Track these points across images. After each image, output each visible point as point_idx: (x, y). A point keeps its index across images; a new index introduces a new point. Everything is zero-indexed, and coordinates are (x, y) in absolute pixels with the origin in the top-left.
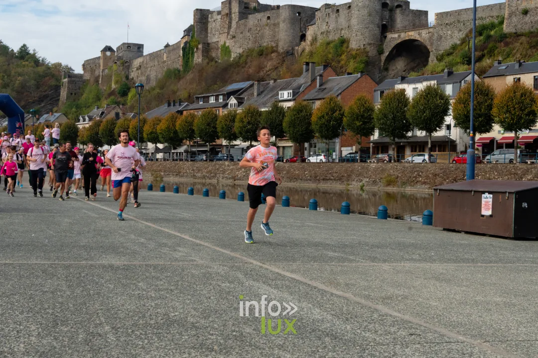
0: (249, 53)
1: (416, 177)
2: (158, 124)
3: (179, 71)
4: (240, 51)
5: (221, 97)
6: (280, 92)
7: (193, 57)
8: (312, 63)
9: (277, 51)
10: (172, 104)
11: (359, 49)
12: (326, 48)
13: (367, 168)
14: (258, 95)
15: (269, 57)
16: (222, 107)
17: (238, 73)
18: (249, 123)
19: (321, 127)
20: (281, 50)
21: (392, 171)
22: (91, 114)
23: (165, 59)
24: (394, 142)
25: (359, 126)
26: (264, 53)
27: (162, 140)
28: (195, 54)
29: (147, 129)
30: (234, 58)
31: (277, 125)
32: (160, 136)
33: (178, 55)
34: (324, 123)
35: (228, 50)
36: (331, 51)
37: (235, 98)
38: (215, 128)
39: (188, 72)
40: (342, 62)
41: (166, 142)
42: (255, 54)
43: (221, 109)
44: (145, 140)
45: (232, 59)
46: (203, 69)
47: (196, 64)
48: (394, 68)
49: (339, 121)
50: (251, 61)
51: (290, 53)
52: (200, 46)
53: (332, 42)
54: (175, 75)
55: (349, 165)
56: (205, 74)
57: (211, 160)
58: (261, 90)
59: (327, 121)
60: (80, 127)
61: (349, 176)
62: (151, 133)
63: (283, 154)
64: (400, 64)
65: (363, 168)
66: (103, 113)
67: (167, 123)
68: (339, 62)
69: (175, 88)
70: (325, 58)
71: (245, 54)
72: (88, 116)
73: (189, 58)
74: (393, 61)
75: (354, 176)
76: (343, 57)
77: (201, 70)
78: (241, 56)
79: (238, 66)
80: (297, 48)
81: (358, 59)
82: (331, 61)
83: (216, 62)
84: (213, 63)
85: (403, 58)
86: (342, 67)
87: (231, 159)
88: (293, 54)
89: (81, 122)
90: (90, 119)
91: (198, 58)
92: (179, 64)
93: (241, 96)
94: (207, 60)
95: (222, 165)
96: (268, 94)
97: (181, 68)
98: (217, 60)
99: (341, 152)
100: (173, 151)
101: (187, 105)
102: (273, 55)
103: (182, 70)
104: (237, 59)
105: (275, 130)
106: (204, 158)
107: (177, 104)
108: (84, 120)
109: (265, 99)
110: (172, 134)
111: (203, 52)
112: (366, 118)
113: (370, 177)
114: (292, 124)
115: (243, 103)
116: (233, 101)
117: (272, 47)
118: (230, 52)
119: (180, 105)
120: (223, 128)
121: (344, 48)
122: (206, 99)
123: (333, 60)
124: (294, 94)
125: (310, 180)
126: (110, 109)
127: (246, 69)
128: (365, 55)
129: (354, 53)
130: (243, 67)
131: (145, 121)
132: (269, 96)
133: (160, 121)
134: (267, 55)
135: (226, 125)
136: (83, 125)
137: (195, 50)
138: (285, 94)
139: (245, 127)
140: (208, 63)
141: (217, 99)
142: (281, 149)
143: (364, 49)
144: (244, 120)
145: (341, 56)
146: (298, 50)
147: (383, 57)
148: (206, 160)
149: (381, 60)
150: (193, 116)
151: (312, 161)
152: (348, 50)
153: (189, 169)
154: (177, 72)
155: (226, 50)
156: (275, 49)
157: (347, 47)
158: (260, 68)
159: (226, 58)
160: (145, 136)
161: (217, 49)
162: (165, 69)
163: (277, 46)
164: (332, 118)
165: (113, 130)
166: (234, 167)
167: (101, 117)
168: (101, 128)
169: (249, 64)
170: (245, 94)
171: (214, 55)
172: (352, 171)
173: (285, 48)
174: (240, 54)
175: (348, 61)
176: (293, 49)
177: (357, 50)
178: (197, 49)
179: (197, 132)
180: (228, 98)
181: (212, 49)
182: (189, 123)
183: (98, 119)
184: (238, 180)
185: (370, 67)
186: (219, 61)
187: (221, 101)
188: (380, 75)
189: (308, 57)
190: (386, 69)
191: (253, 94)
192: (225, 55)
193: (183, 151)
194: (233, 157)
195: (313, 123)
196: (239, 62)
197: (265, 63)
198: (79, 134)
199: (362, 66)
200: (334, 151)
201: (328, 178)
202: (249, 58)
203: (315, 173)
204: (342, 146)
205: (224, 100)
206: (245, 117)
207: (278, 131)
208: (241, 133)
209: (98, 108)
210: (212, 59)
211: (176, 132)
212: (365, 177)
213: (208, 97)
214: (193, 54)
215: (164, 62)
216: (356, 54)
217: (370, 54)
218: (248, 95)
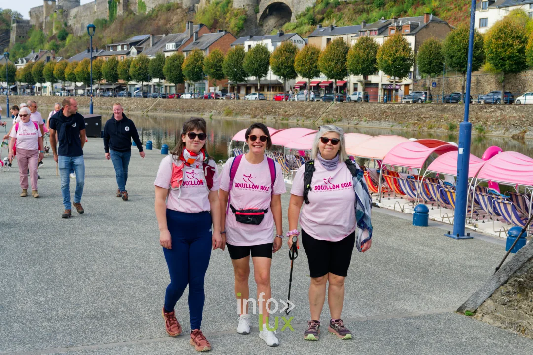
0: (160, 9)
1: (244, 110)
2: (75, 67)
3: (106, 21)
4: (153, 6)
5: (125, 47)
6: (167, 44)
7: (116, 10)
8: (191, 22)
9: (181, 8)
10: (91, 51)
11: (240, 9)
12: (216, 8)
13: (216, 103)
14: (153, 45)
15: (175, 12)
16: (126, 54)
17: (151, 25)
18: (140, 68)
19: (188, 72)
20: (184, 7)
21: (231, 105)
22: (27, 57)
23: (95, 10)
24: (236, 84)
25: (214, 72)
26: (172, 8)
27: (79, 79)
28: (118, 7)
29: (67, 71)
30: (149, 12)
31: (159, 71)
32: (77, 77)
33: (105, 8)
34: (190, 70)
35: (143, 5)
36: (219, 10)
37: (135, 48)
38: (116, 71)
39: (113, 22)
40: (227, 19)
41: (81, 81)
42: (164, 9)
43: (125, 56)
44: (66, 79)
45: (147, 13)
46: (123, 20)
47: (119, 16)
48: (267, 24)
49: (200, 68)
50: (161, 15)
51: (192, 10)
52: (122, 1)
53: (221, 2)
54: (102, 24)
55: (206, 100)
56: (125, 25)
57: (115, 96)
58: (156, 42)
59: (193, 68)
60: (18, 67)
61: (204, 109)
62: (71, 74)
63: (170, 91)
64: (272, 22)
65: (214, 103)
66: (37, 57)
67: (82, 67)
68: (225, 18)
69: (101, 36)
70: (214, 15)
71: (157, 9)
72: (25, 59)
73: (113, 11)
74: (266, 19)
75: (207, 109)
76: (228, 15)
77: (122, 22)
78: (153, 10)
79: (151, 19)
80: (197, 5)
81: (239, 17)
82: (218, 18)
83: (134, 14)
84: (132, 16)
85: (274, 16)
86: (226, 23)
87: (128, 96)
88: (194, 10)
89: (20, 63)
90: (27, 60)
91: (120, 11)
92: (106, 15)
93: (141, 46)
94: (127, 13)
95: (121, 99)
96: (160, 45)
97: (107, 18)
98: (135, 13)
99: (209, 90)
100: (87, 88)
101: (103, 51)
102: (178, 10)
103: (108, 20)
104: (150, 13)
105: (158, 73)
106: (110, 94)
107: (95, 50)
108: (22, 62)
109: (158, 49)
110: (86, 75)
111: (124, 6)
112: (218, 67)
113: (217, 110)
114: (170, 70)
115: (141, 51)
116: (134, 50)
117: (178, 4)
118: (145, 6)
119: (97, 51)
120: (122, 72)
121: (229, 8)
122: (114, 48)
123: (220, 17)
124: (177, 46)
125: (179, 111)
126: (43, 53)
127: (157, 22)
128: (245, 13)
129: (235, 12)
130: (155, 20)
131: (66, 65)
132: (161, 46)
133: (77, 65)
134: (173, 10)
135: (124, 69)
136: (21, 66)
137: (118, 4)
138: (171, 46)
139: (137, 72)
140: (128, 16)
141: (123, 48)
142: (168, 88)
143: (244, 9)
144: (137, 66)
145: (226, 14)
146: (198, 7)
147: (259, 16)
148: (111, 96)
149: (256, 18)
150: (101, 62)
151: (184, 97)
152: (232, 9)
153: (98, 103)
154: (104, 22)
155: (143, 6)
156: (180, 5)
157: (232, 7)
158: (168, 21)
159: (142, 12)
160: (66, 76)
161: (135, 4)
162: (95, 19)
163: (182, 3)
164: (196, 66)
165: (42, 71)
166: (129, 101)
167: (35, 59)
168: (33, 69)
169: (159, 17)
170: (144, 44)
171: (133, 9)
172: (206, 106)
173: (188, 5)
174: (153, 9)
175: (231, 18)
176: (194, 6)
177: (238, 10)
178: (119, 3)
179: (103, 74)
180: (131, 47)
181: (131, 4)
182: (99, 68)
183: (33, 61)
184: (131, 111)
185: (248, 23)
186: (137, 14)
187: (125, 49)
188: (256, 30)
189: (201, 14)
190: (261, 25)
191: (149, 45)
192: (142, 9)
193: (94, 89)
194: (131, 94)
195: (183, 70)
196: (152, 16)
197: (172, 17)
198: (16, 73)
199: (242, 22)
200: (205, 90)
201: (190, 110)
202: (160, 12)
203: (183, 106)
204: (210, 86)
205: (128, 49)
206: (137, 63)
207: (161, 74)
208: (134, 76)
209: (34, 52)
210: (131, 12)
211: (88, 74)
212: (214, 110)
213: (116, 46)
214: (116, 7)
215: (95, 13)
216: (237, 13)
217: (248, 13)
218: (146, 46)
